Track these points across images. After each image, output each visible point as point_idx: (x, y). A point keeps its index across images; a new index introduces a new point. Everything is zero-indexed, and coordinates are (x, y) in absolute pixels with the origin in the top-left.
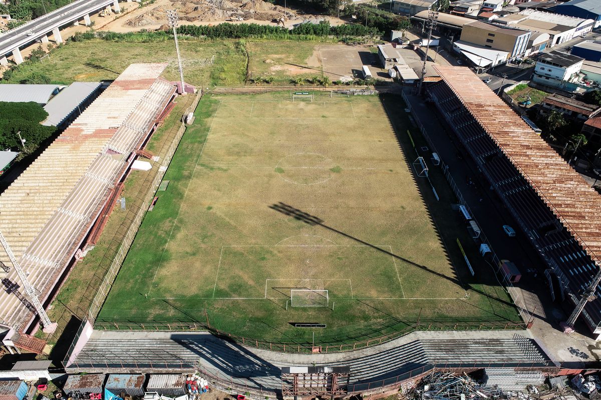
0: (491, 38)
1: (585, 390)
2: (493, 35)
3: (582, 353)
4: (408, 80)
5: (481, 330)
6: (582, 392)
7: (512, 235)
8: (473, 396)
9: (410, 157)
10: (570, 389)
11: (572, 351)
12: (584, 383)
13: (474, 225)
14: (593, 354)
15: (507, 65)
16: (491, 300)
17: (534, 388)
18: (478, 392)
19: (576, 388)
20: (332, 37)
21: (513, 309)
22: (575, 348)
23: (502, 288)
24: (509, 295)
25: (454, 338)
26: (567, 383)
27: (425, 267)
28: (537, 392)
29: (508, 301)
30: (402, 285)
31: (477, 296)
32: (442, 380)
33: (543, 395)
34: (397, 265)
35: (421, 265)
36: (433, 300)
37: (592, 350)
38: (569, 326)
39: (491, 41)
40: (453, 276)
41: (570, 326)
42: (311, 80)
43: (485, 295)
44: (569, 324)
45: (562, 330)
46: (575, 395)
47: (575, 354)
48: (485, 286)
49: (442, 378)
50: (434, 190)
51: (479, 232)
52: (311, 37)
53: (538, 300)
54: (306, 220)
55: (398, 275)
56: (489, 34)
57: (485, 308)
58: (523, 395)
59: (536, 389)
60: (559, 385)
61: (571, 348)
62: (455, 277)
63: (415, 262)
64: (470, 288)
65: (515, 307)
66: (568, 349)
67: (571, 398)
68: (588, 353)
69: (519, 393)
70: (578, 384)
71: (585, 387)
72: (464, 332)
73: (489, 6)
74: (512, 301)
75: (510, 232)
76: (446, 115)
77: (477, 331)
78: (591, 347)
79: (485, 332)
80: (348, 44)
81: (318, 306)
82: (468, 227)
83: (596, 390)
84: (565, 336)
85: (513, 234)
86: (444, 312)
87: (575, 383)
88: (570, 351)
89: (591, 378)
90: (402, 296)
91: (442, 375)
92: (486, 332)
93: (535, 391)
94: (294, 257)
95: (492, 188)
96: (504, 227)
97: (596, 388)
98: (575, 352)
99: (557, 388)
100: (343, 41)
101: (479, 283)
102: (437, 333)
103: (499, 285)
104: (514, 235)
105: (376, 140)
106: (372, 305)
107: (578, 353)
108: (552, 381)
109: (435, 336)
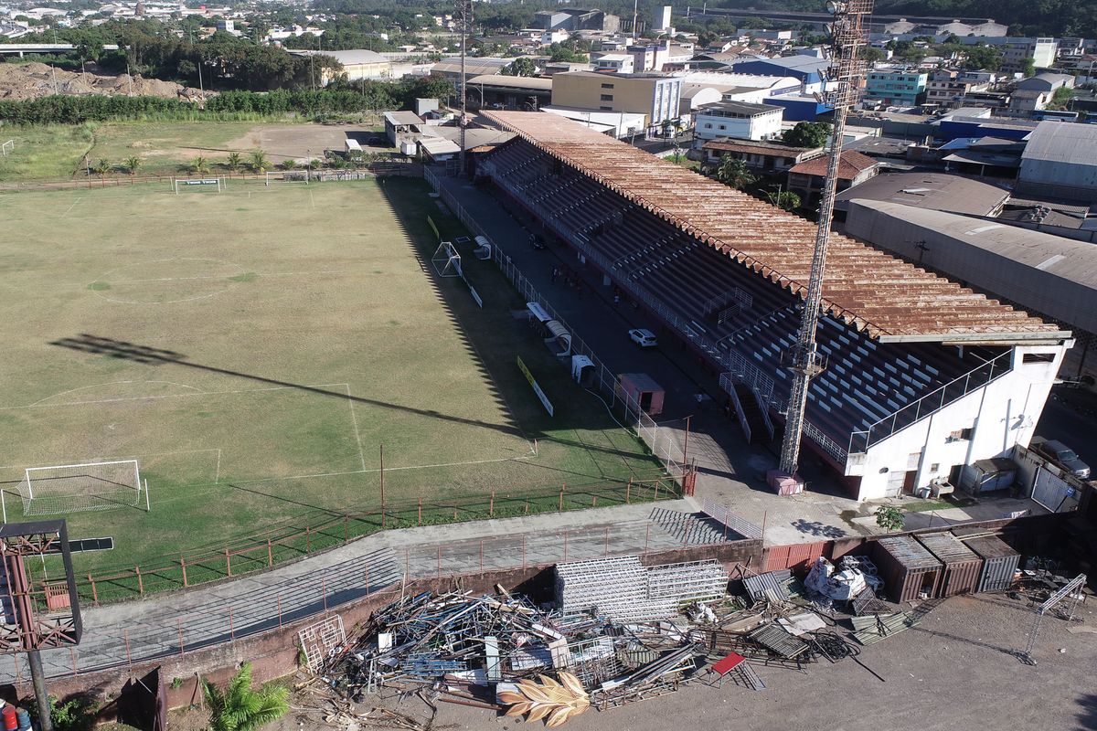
0: (607, 92)
1: (838, 595)
2: (612, 86)
3: (829, 527)
4: (440, 155)
5: (565, 510)
6: (835, 602)
7: (648, 344)
8: (522, 640)
9: (427, 251)
10: (802, 601)
11: (803, 526)
12: (832, 576)
13: (557, 328)
14: (852, 525)
15: (647, 139)
16: (595, 454)
17: (703, 607)
18: (537, 626)
19: (818, 597)
20: (292, 115)
21: (650, 464)
22: (809, 519)
23: (624, 431)
24: (641, 441)
25: (490, 534)
26: (792, 588)
27: (431, 412)
28: (712, 617)
29: (639, 451)
30: (363, 447)
31: (559, 450)
32: (431, 611)
33: (729, 622)
34: (354, 414)
35: (423, 409)
36: (440, 468)
37: (853, 520)
38: (787, 474)
39: (609, 98)
40: (502, 421)
41: (789, 475)
42: (226, 163)
43: (580, 446)
44: (786, 470)
45: (773, 489)
46: (817, 612)
47: (812, 530)
48: (580, 431)
49: (431, 605)
50: (474, 292)
51: (568, 338)
52: (248, 116)
53: (714, 443)
54: (140, 358)
55: (357, 431)
56: (604, 86)
57: (577, 470)
58: (673, 629)
59: (709, 611)
60: (771, 593)
61: (801, 521)
62: (508, 423)
63: (407, 406)
64: (545, 437)
65: (655, 460)
66: (793, 524)
67: (807, 619)
68: (844, 526)
69: (663, 625)
70: (820, 587)
71: (838, 584)
72: (520, 519)
73: (609, 66)
74: (647, 449)
75: (643, 337)
76: (512, 189)
77: (553, 515)
78: (848, 515)
79: (575, 513)
80: (325, 124)
81: (107, 507)
82: (546, 340)
83: (869, 591)
84: (784, 501)
85: (651, 339)
86: (471, 487)
87: (813, 587)
88: (799, 528)
89: (850, 561)
90: (360, 467)
91: (432, 598)
92: (579, 513)
93: (706, 616)
94: (74, 422)
95: (607, 281)
96: (631, 332)
97: (868, 585)
98: (812, 527)
99: (768, 600)
100: (317, 120)
101: (567, 428)
102: (444, 528)
103: (616, 426)
104: (654, 343)
105: (355, 233)
106: (270, 491)
107: (819, 529)
108: (752, 586)
109: (434, 535)
